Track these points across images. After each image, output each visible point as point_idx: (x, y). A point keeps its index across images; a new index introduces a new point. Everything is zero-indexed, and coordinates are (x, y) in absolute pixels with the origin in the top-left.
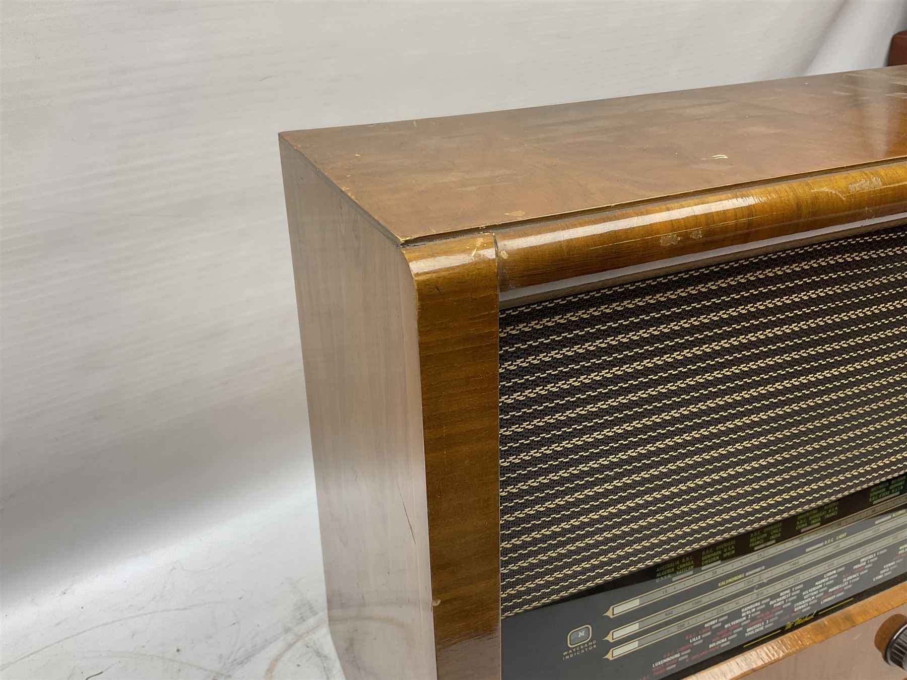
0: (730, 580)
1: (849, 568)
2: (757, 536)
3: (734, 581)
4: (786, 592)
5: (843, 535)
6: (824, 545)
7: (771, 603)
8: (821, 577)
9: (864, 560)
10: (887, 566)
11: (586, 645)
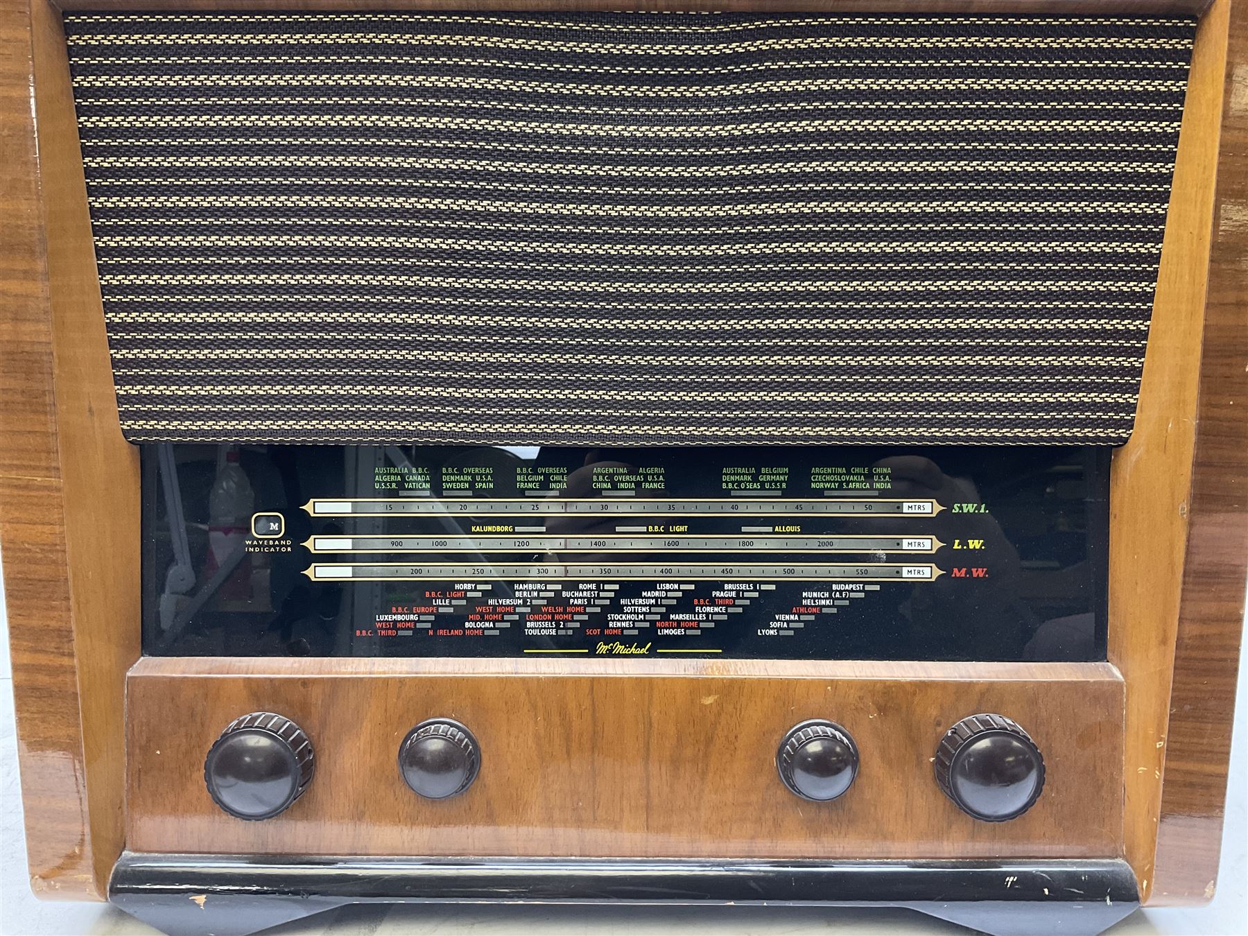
0: (490, 529)
1: (705, 590)
2: (528, 475)
3: (496, 533)
4: (589, 586)
5: (682, 529)
6: (647, 533)
7: (564, 594)
8: (651, 586)
9: (730, 586)
10: (782, 617)
11: (277, 543)
